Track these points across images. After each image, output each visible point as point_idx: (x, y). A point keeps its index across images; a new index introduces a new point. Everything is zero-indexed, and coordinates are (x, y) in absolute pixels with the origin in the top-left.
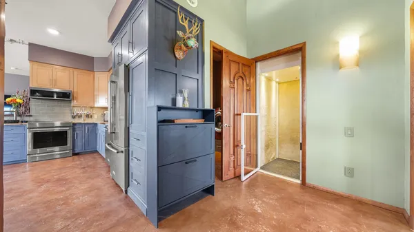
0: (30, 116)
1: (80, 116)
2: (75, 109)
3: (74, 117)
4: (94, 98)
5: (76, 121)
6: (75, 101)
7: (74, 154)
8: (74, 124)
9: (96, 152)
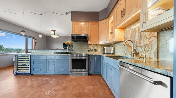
0: (73, 50)
1: (92, 50)
2: (90, 46)
3: (89, 51)
4: (98, 39)
5: (90, 53)
6: (89, 41)
7: (89, 74)
8: (89, 55)
9: (100, 75)
